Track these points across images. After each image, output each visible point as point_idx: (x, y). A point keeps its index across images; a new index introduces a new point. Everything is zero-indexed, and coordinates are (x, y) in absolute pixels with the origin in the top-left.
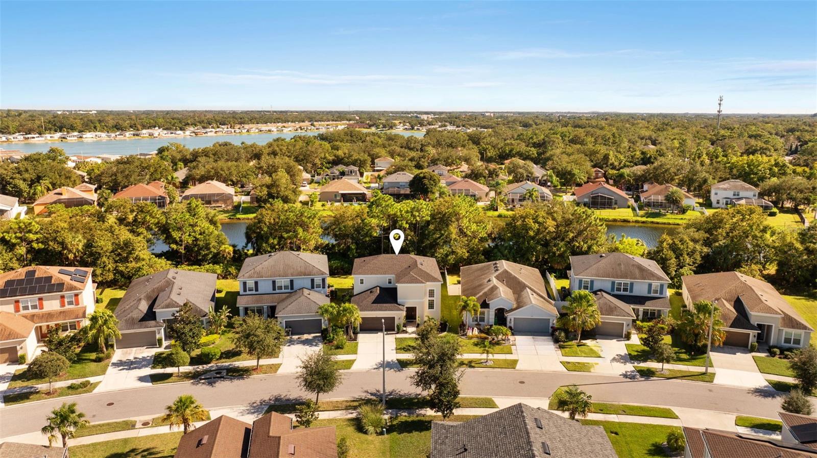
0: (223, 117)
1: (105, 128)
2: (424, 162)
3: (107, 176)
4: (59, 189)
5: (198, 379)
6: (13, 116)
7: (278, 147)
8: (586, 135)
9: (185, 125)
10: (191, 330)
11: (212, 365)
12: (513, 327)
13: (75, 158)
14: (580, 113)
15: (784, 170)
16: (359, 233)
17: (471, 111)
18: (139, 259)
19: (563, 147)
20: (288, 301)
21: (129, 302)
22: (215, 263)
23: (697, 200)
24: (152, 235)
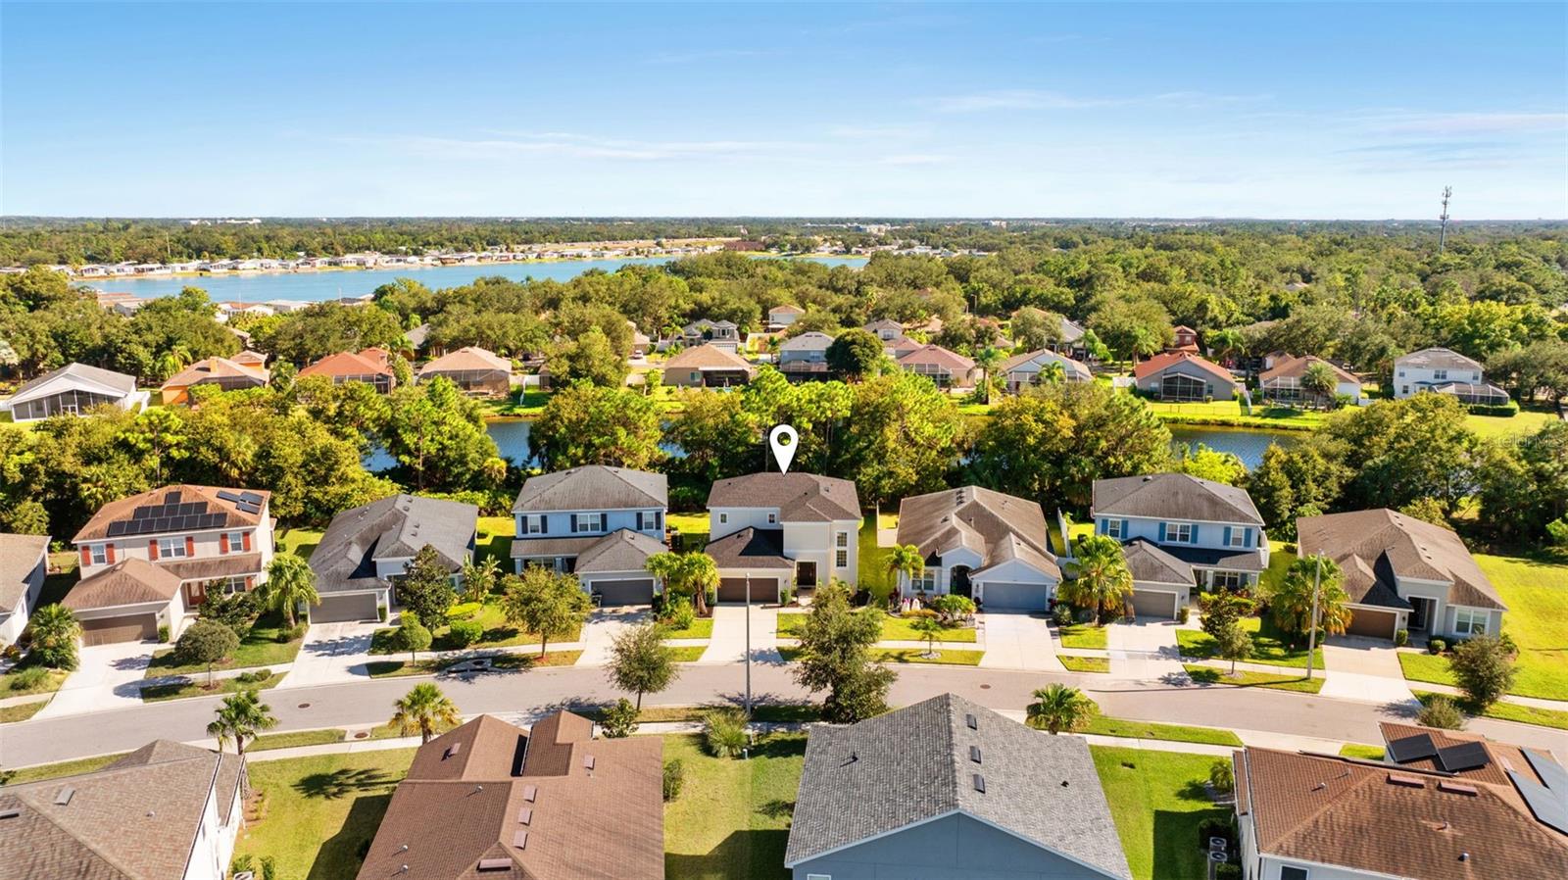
0: (492, 231)
1: (278, 250)
2: (859, 315)
3: (287, 338)
4: (203, 361)
5: (445, 672)
6: (114, 230)
7: (591, 286)
8: (1171, 264)
9: (424, 246)
10: (434, 591)
11: (469, 651)
12: (981, 598)
13: (226, 307)
14: (1178, 221)
15: (1541, 330)
16: (726, 439)
17: (964, 216)
18: (346, 480)
19: (1125, 286)
20: (598, 549)
21: (331, 547)
22: (474, 489)
23: (1367, 386)
24: (369, 439)
